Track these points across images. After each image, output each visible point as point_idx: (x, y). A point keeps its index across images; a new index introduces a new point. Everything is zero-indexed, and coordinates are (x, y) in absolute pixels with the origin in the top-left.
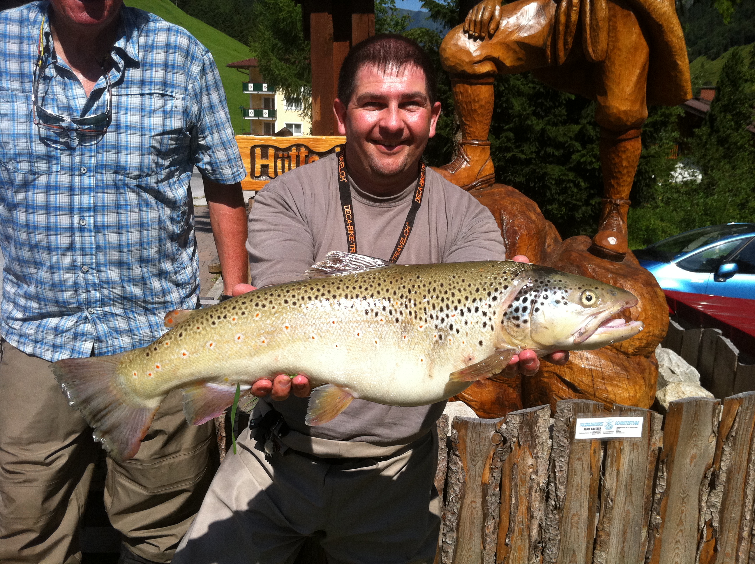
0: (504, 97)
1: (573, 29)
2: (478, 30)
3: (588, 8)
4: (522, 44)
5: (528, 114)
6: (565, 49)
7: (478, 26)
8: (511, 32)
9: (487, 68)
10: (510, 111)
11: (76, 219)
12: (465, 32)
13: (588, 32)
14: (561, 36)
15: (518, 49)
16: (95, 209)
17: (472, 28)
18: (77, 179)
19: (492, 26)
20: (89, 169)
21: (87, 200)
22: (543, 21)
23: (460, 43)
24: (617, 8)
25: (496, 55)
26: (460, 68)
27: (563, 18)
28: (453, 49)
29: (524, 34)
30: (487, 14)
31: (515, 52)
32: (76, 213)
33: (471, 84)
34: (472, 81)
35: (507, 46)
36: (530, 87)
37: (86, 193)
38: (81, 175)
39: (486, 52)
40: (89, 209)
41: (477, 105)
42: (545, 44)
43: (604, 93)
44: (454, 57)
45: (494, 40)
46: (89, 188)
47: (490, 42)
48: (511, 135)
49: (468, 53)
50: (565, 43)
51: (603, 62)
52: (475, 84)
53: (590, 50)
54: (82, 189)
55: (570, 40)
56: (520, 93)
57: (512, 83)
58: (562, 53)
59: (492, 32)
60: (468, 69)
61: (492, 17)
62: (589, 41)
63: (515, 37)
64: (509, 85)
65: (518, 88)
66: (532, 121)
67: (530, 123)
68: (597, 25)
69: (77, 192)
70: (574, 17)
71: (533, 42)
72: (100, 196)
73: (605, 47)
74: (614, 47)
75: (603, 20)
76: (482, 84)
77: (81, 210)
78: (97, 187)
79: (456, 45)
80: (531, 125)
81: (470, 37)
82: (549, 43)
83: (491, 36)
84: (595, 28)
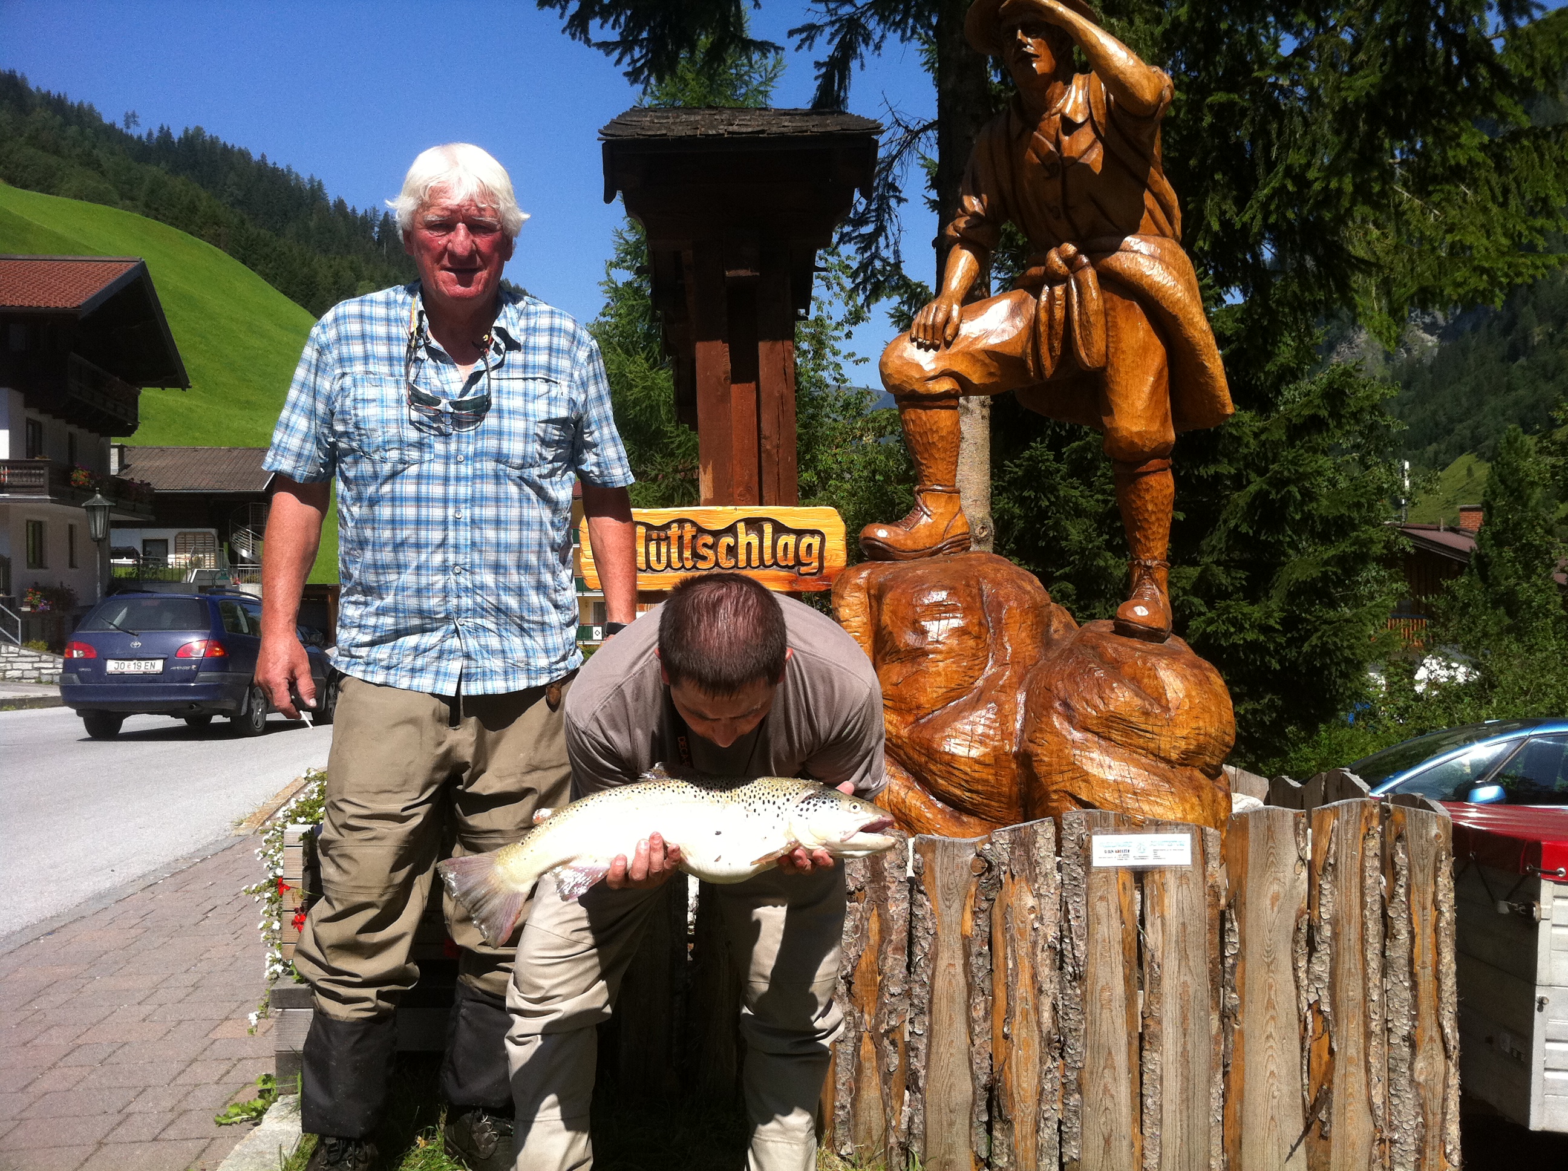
0: (1049, 518)
1: (1059, 329)
2: (929, 337)
3: (1075, 299)
4: (993, 354)
5: (1099, 548)
6: (1052, 357)
7: (930, 332)
8: (976, 339)
9: (945, 386)
10: (1064, 543)
11: (451, 512)
12: (913, 340)
13: (1078, 331)
14: (1044, 339)
15: (988, 361)
16: (472, 501)
17: (921, 335)
18: (453, 467)
19: (949, 331)
20: (466, 458)
21: (464, 491)
22: (1020, 323)
23: (905, 355)
24: (1116, 298)
25: (956, 369)
26: (908, 388)
27: (1043, 316)
28: (898, 362)
29: (993, 340)
30: (941, 317)
31: (984, 364)
32: (451, 505)
33: (925, 408)
34: (926, 403)
35: (972, 356)
36: (1097, 501)
37: (463, 483)
38: (457, 463)
39: (942, 365)
40: (466, 501)
41: (936, 437)
42: (1024, 352)
43: (1110, 412)
44: (899, 372)
45: (953, 349)
46: (466, 478)
47: (948, 352)
48: (1070, 587)
49: (918, 367)
50: (1051, 349)
51: (1104, 369)
52: (931, 408)
53: (1083, 354)
54: (458, 479)
55: (1057, 344)
56: (1079, 512)
57: (1062, 493)
58: (1047, 362)
59: (949, 338)
60: (920, 388)
61: (948, 320)
62: (1079, 342)
63: (980, 345)
64: (1057, 497)
65: (1076, 504)
66: (1106, 561)
67: (1102, 563)
68: (1088, 322)
69: (452, 482)
70: (1059, 313)
71: (1007, 350)
72: (478, 486)
73: (1103, 349)
74: (1116, 349)
75: (1096, 313)
76: (942, 408)
77: (456, 501)
78: (475, 477)
79: (901, 357)
80: (1106, 568)
81: (919, 346)
82: (1029, 350)
83: (948, 344)
84: (1085, 325)
